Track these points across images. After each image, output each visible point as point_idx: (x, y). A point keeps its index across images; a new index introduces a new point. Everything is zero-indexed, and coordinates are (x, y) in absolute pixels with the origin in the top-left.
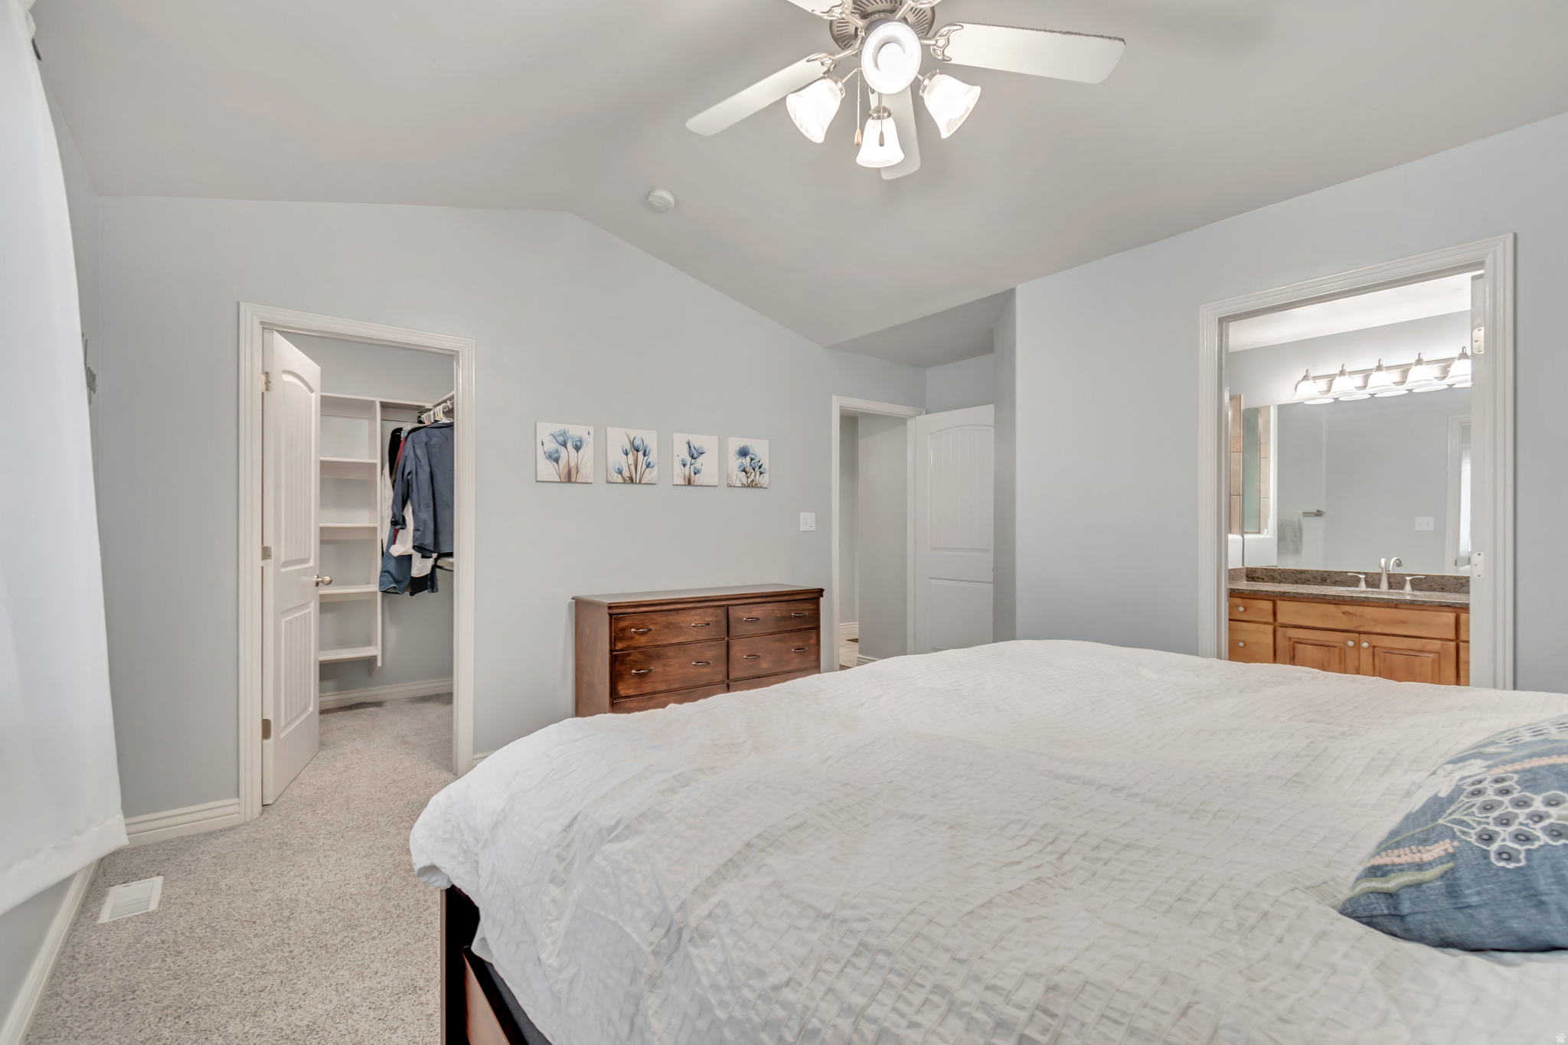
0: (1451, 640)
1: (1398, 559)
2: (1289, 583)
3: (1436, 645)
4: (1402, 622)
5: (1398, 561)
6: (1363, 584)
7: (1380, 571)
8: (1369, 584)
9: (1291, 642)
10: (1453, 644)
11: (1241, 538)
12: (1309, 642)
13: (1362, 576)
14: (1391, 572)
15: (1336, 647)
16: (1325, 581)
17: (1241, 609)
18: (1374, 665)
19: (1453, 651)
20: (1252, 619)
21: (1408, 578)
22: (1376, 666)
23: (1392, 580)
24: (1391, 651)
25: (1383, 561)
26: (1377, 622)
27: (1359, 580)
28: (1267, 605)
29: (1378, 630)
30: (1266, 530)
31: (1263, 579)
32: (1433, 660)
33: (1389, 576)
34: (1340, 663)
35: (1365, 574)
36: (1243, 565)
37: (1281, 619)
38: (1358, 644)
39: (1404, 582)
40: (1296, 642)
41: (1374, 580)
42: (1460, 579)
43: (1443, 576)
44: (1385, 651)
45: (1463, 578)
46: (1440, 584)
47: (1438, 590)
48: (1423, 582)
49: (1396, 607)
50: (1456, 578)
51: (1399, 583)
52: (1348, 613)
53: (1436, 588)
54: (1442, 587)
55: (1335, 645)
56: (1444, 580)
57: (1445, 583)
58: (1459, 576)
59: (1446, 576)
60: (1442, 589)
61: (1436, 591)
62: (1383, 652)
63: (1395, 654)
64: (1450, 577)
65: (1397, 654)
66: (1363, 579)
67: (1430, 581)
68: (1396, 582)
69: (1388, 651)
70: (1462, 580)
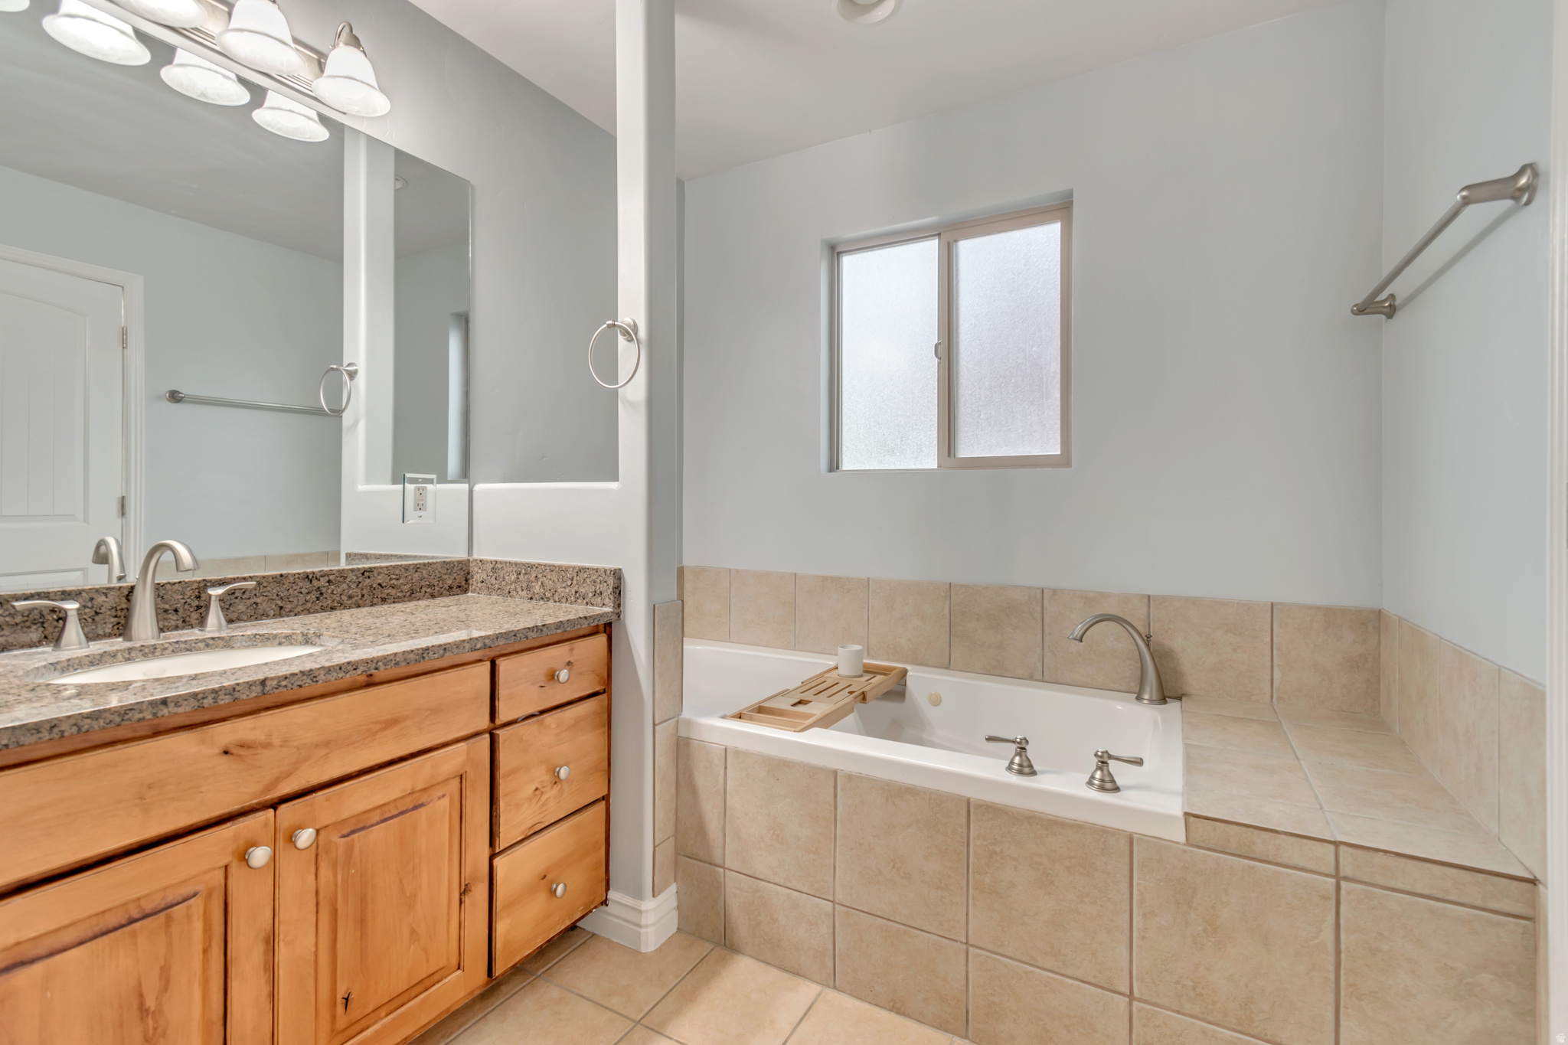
0: (482, 733)
3: (457, 758)
4: (391, 723)
6: (74, 629)
7: (109, 584)
8: (88, 630)
10: (485, 740)
13: (71, 606)
15: (196, 894)
18: (317, 891)
19: (487, 757)
21: (216, 592)
23: (168, 603)
24: (359, 826)
26: (328, 744)
27: (62, 618)
29: (332, 771)
32: (452, 801)
34: (207, 950)
35: (81, 596)
38: (271, 845)
39: (204, 603)
41: (97, 613)
42: (316, 579)
43: (281, 575)
44: (345, 831)
45: (322, 576)
46: (275, 597)
47: (272, 613)
48: (236, 598)
49: (370, 684)
50: (308, 577)
51: (176, 611)
52: (242, 746)
53: (268, 609)
54: (281, 604)
55: (188, 890)
56: (285, 586)
57: (286, 593)
58: (314, 573)
59: (290, 576)
60: (281, 608)
61: (268, 616)
62: (344, 836)
63: (372, 826)
64: (297, 576)
65: (377, 824)
66: (74, 613)
67: (254, 592)
68: (167, 607)
69: (355, 828)
70: (319, 580)
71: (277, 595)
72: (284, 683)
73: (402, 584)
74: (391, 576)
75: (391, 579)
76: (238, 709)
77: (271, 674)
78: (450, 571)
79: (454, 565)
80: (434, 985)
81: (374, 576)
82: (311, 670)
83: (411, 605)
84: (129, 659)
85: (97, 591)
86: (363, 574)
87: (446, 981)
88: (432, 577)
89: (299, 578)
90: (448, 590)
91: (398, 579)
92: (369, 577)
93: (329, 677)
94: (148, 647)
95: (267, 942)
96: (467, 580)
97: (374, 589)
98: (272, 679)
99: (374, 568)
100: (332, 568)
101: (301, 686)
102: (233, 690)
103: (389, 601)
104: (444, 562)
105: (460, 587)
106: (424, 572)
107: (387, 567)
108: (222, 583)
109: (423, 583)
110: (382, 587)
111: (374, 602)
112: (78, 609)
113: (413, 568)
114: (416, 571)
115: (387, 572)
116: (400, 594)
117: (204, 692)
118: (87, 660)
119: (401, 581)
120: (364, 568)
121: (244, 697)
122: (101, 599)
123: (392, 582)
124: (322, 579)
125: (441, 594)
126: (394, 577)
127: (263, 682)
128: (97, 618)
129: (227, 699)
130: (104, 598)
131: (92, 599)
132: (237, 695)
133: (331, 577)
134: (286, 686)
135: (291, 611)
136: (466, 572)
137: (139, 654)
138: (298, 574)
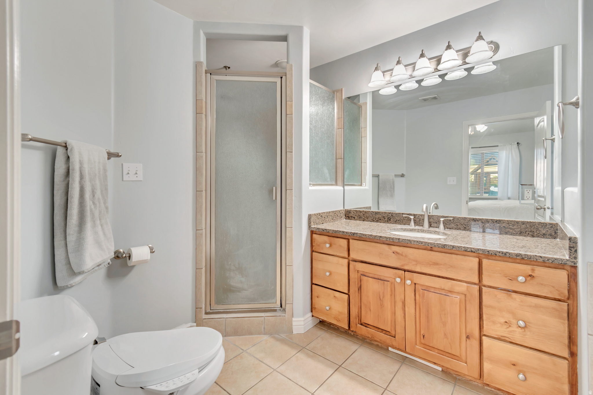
0: (475, 284)
1: (436, 204)
2: (369, 221)
3: (462, 287)
4: (436, 264)
5: (436, 205)
6: (412, 223)
7: (423, 213)
8: (416, 223)
9: (359, 274)
10: (477, 287)
11: (342, 188)
12: (371, 275)
13: (412, 217)
14: (431, 214)
15: (389, 281)
16: (390, 220)
17: (328, 245)
18: (415, 300)
19: (477, 294)
20: (335, 254)
21: (442, 219)
22: (417, 301)
23: (431, 220)
24: (427, 289)
25: (425, 206)
26: (417, 262)
27: (410, 220)
28: (344, 242)
29: (418, 269)
30: (364, 184)
31: (355, 218)
32: (460, 301)
33: (429, 217)
34: (391, 295)
35: (415, 215)
36: (344, 208)
37: (353, 255)
38: (403, 280)
39: (439, 222)
40: (362, 275)
41: (420, 220)
42: (477, 220)
43: (465, 218)
44: (423, 288)
45: (479, 220)
46: (463, 224)
47: (462, 229)
48: (451, 222)
49: (431, 250)
50: (474, 219)
51: (436, 223)
52: (397, 253)
53: (461, 227)
54: (465, 227)
55: (388, 279)
56: (466, 221)
57: (466, 223)
58: (476, 218)
59: (468, 218)
60: (465, 228)
61: (461, 229)
62: (422, 289)
63: (431, 292)
64: (470, 219)
65: (432, 292)
66: (413, 219)
67: (457, 222)
68: (434, 221)
69: (426, 289)
70: (478, 221)
71: (464, 224)
72: (403, 241)
73: (515, 228)
74: (510, 224)
75: (509, 225)
76: (398, 244)
77: (401, 237)
78: (543, 227)
79: (547, 225)
80: (455, 360)
81: (501, 223)
82: (410, 240)
83: (521, 238)
84: (418, 232)
85: (420, 215)
86: (496, 222)
87: (460, 362)
88: (532, 228)
89: (471, 219)
90: (543, 235)
91: (513, 226)
92: (499, 223)
93: (414, 243)
94: (422, 230)
95: (403, 303)
96: (555, 233)
97: (502, 228)
98: (401, 239)
99: (501, 220)
100: (483, 218)
101: (407, 243)
102: (393, 239)
103: (509, 234)
104: (540, 222)
105: (551, 235)
106: (528, 225)
107: (507, 221)
108: (443, 217)
109: (527, 230)
110: (505, 228)
111: (502, 233)
112: (413, 218)
113: (521, 223)
114: (523, 224)
115: (508, 223)
116: (514, 232)
117: (387, 237)
118: (409, 230)
119: (515, 227)
120: (497, 219)
121: (395, 241)
122: (420, 217)
123: (510, 227)
124: (479, 221)
125: (539, 236)
126: (511, 225)
127: (399, 239)
128: (420, 221)
129: (392, 241)
130: (421, 217)
131: (419, 217)
132: (394, 240)
133: (483, 221)
134: (404, 242)
135: (468, 229)
136: (555, 229)
137: (421, 231)
138: (471, 218)
